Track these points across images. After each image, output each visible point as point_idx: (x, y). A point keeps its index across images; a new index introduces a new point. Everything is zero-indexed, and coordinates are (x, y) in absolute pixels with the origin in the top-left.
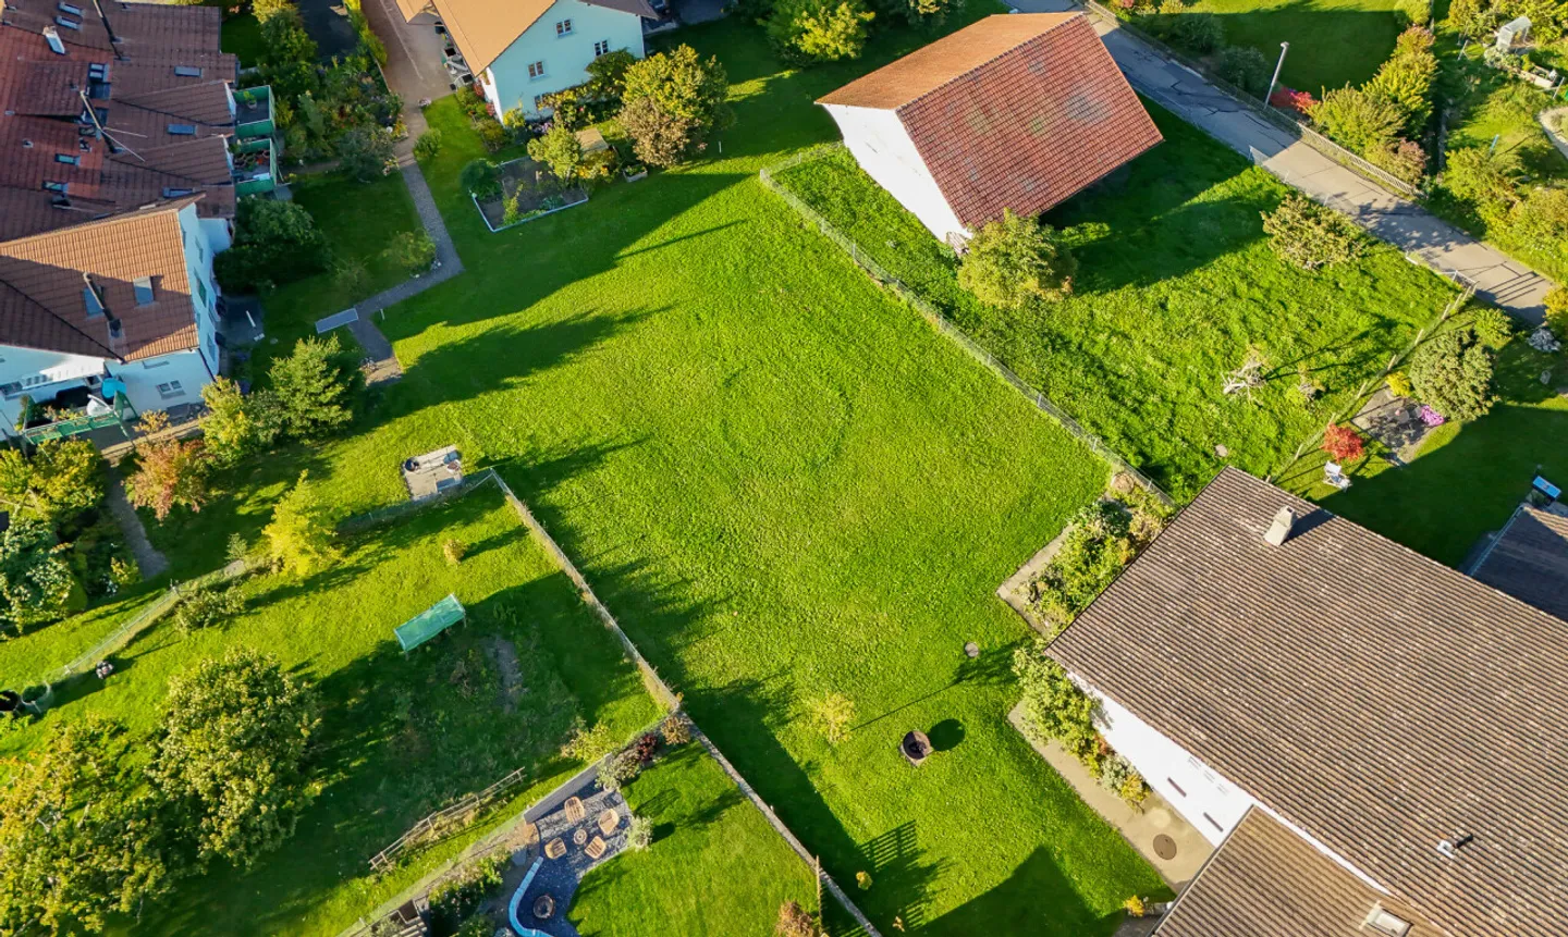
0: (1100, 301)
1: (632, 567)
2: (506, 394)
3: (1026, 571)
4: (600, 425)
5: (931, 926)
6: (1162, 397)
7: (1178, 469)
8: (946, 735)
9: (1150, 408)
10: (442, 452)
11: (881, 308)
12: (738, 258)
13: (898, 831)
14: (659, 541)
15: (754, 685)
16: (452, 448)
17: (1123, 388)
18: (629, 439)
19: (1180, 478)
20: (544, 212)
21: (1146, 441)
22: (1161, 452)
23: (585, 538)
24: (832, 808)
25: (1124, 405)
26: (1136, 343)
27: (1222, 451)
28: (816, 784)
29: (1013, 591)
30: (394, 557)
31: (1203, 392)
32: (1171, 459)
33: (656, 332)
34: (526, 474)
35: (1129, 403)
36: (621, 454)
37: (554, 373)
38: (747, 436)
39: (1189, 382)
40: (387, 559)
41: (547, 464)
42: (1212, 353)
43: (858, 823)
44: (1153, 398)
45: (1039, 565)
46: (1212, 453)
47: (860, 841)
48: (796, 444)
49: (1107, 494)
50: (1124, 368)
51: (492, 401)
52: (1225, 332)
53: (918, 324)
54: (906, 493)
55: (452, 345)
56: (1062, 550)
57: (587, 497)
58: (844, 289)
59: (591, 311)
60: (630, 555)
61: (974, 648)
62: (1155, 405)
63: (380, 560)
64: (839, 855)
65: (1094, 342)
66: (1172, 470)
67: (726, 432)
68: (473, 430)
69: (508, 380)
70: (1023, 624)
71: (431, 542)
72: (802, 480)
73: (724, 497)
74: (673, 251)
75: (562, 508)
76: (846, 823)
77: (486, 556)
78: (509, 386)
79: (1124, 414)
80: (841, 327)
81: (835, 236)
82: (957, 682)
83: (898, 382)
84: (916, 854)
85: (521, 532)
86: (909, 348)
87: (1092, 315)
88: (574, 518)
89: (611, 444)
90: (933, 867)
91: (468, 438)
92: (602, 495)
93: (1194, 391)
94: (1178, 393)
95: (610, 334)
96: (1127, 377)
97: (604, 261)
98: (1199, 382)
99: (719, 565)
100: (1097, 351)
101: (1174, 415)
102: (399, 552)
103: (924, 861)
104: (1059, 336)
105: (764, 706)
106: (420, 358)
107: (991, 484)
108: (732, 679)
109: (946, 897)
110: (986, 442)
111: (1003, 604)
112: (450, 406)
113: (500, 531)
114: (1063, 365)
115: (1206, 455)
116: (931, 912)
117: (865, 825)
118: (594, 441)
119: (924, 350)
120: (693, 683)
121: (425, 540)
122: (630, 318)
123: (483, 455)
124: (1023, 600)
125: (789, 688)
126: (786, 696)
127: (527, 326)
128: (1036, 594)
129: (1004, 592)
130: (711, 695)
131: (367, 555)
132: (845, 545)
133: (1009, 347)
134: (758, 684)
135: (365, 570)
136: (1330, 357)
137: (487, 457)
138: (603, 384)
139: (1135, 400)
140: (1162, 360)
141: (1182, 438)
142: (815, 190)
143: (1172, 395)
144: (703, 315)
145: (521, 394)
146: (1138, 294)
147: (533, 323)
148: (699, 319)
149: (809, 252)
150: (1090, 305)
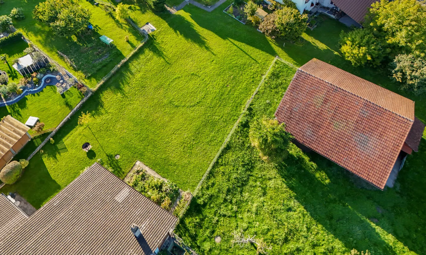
0: (279, 182)
1: (130, 72)
3: (147, 169)
4: (169, 52)
5: (42, 160)
6: (237, 211)
7: (202, 220)
8: (91, 154)
9: (230, 207)
10: (154, 28)
11: (238, 106)
12: (240, 63)
13: (66, 148)
14: (138, 75)
15: (102, 106)
16: (155, 29)
17: (235, 194)
18: (167, 59)
19: (198, 220)
20: (234, 17)
21: (212, 205)
22: (208, 212)
23: (137, 60)
24: (72, 131)
25: (227, 195)
26: (262, 198)
27: (218, 240)
29: (139, 165)
31: (246, 230)
32: (206, 216)
33: (204, 54)
34: (152, 44)
35: (228, 197)
36: (162, 59)
37: (183, 38)
39: (249, 223)
40: (125, 30)
41: (156, 47)
42: (270, 233)
43: (68, 138)
44: (235, 208)
45: (150, 172)
46: (215, 235)
47: (64, 140)
48: (177, 96)
49: (183, 192)
50: (246, 195)
51: (170, 31)
52: (286, 240)
53: (236, 118)
54: (167, 129)
55: (184, 18)
56: (155, 177)
57: (148, 57)
58: (241, 93)
59: (205, 39)
60: (134, 70)
61: (118, 157)
62: (232, 209)
64: (60, 135)
65: (256, 181)
66: (201, 217)
67: (176, 78)
68: (161, 30)
69: (178, 32)
70: (128, 171)
71: (131, 35)
72: (165, 101)
73: (155, 85)
74: (235, 48)
75: (144, 54)
76: (68, 135)
77: (129, 45)
78: (176, 32)
79: (222, 196)
80: (225, 96)
81: (262, 83)
82: (107, 155)
83: (208, 117)
84: (59, 153)
85: (135, 48)
86: (224, 117)
87: (270, 179)
88: (142, 57)
89: (165, 57)
90: (56, 158)
91: (158, 31)
92: (150, 60)
93: (245, 225)
94: (242, 218)
95: (199, 45)
96: (242, 196)
97: (224, 35)
98: (252, 227)
99: (134, 89)
100: (251, 183)
101: (229, 217)
103: (58, 156)
104: (253, 167)
105: (97, 110)
106: (179, 15)
107: (177, 152)
109: (48, 162)
110: (193, 148)
111: (134, 163)
112: (167, 24)
113: (135, 45)
114: (237, 169)
115: (213, 232)
116: (45, 160)
117: (67, 140)
118: (164, 53)
119: (225, 122)
120: (102, 93)
121: (131, 34)
124: (136, 169)
125: (102, 114)
126: (100, 114)
127: (195, 29)
128: (138, 172)
129: (138, 163)
130: (99, 98)
131: (126, 27)
132: (146, 116)
133: (237, 148)
135: (122, 28)
137: (154, 35)
138: (183, 49)
140: (257, 210)
141: (218, 221)
142: (281, 74)
143: (240, 216)
144: (214, 62)
145: (175, 34)
146: (291, 197)
147: (196, 29)
148: (213, 61)
149: (252, 80)
150: (275, 178)
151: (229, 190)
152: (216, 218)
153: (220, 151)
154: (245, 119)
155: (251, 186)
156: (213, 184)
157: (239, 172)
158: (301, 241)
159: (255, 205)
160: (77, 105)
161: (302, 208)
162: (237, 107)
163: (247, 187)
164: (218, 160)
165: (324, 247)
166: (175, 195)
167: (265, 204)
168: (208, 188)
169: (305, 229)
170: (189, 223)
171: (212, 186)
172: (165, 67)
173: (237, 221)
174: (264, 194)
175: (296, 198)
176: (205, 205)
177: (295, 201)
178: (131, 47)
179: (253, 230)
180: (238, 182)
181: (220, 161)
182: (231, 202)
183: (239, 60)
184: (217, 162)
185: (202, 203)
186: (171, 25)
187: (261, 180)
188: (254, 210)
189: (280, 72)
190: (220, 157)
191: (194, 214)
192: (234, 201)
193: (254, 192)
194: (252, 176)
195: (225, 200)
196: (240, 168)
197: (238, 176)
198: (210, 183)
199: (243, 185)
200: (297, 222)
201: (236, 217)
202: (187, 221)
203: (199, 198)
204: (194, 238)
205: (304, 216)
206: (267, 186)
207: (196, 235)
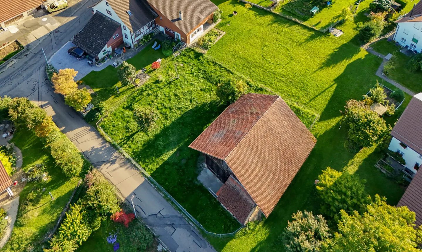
0: (208, 100)
3: (221, 36)
6: (194, 75)
7: (192, 59)
9: (196, 71)
13: (235, 6)
17: (203, 75)
18: (304, 43)
19: (192, 57)
21: (198, 63)
22: (195, 61)
26: (199, 88)
27: (182, 65)
29: (223, 33)
31: (184, 77)
35: (201, 71)
39: (187, 79)
42: (180, 88)
44: (196, 74)
46: (184, 63)
49: (207, 51)
50: (202, 80)
52: (176, 95)
56: (216, 39)
61: (229, 25)
62: (195, 72)
65: (210, 87)
70: (221, 30)
79: (203, 68)
82: (231, 21)
86: (254, 73)
87: (210, 95)
89: (307, 42)
93: (186, 77)
94: (190, 76)
96: (201, 78)
100: (209, 84)
101: (192, 71)
111: (225, 31)
114: (217, 77)
115: (185, 63)
119: (251, 73)
124: (221, 32)
129: (225, 33)
140: (193, 84)
141: (190, 65)
144: (307, 71)
145: (334, 48)
146: (198, 104)
150: (211, 98)
151: (205, 71)
152: (191, 64)
153: (229, 69)
155: (207, 84)
156: (209, 64)
157: (216, 78)
159: (196, 84)
161: (191, 108)
163: (206, 82)
164: (224, 68)
167: (196, 89)
168: (207, 62)
170: (191, 53)
171: (208, 64)
174: (201, 90)
175: (197, 107)
176: (199, 60)
177: (196, 106)
180: (209, 77)
181: (223, 68)
182: (199, 72)
184: (222, 67)
185: (200, 59)
187: (210, 89)
188: (194, 83)
190: (226, 69)
191: (195, 56)
192: (199, 74)
193: (203, 84)
194: (213, 85)
195: (200, 69)
196: (218, 79)
197: (213, 77)
198: (210, 63)
199: (208, 79)
200: (184, 103)
201: (191, 74)
203: (203, 57)
204: (184, 55)
205: (187, 108)
206: (206, 92)
207: (185, 56)
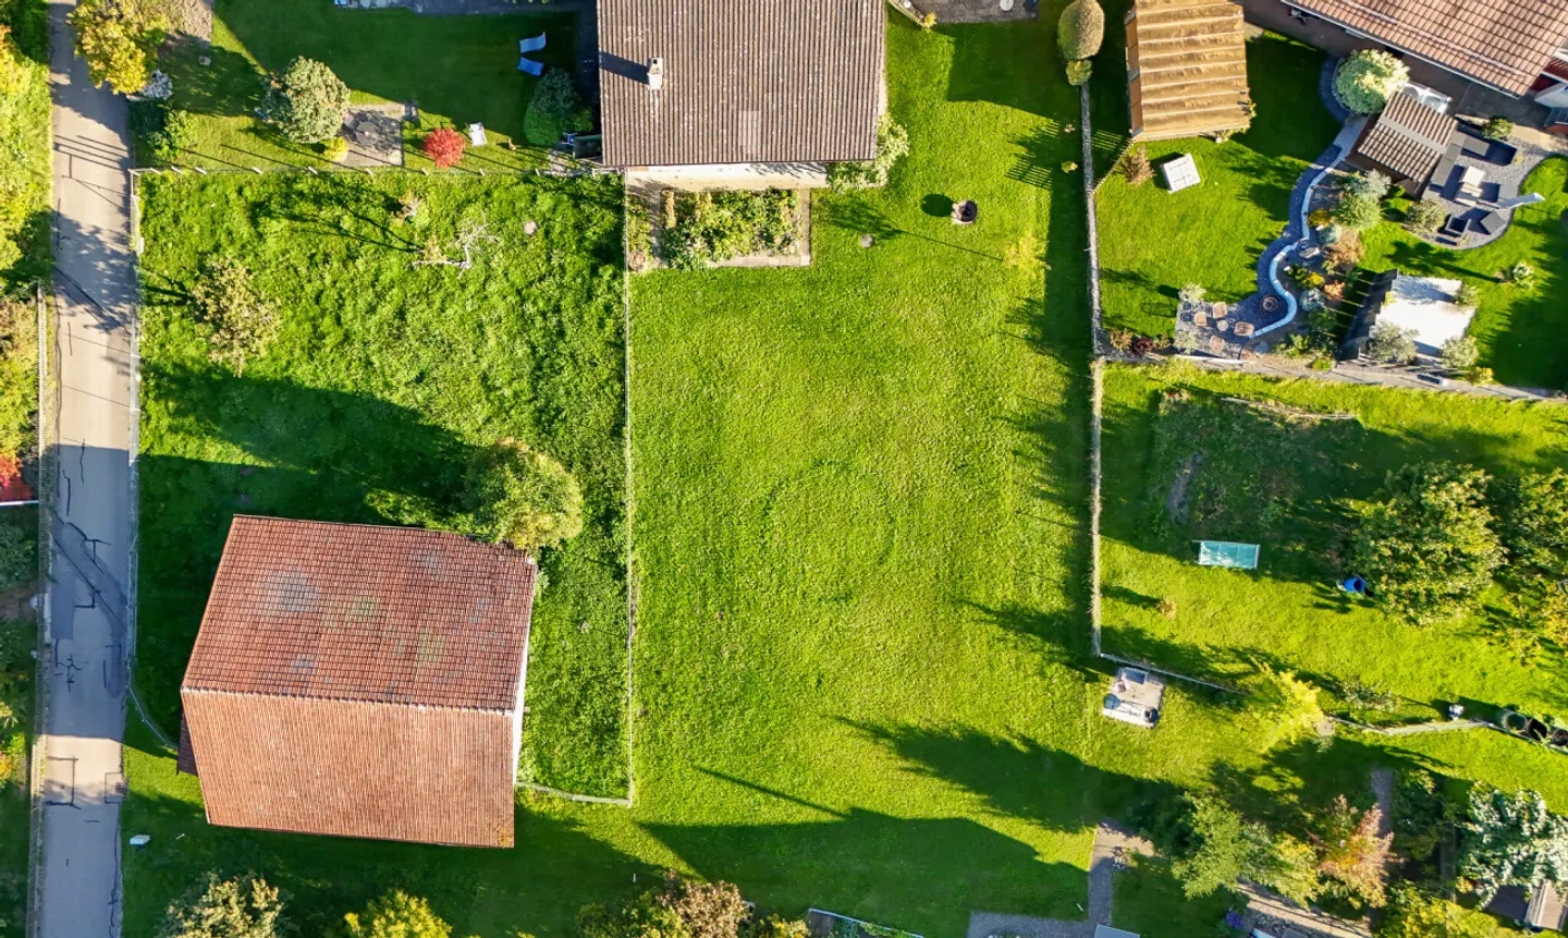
0: (465, 426)
1: (1044, 495)
2: (1030, 734)
3: (775, 261)
4: (979, 640)
5: (1048, 116)
6: (522, 305)
7: (580, 241)
8: (938, 206)
9: (541, 304)
10: (1117, 714)
12: (732, 723)
13: (1020, 178)
14: (1009, 499)
15: (1031, 341)
16: (1106, 712)
17: (544, 336)
18: (965, 608)
19: (589, 234)
20: (862, 923)
21: (579, 280)
22: (576, 262)
23: (1061, 547)
24: (1046, 225)
25: (560, 321)
26: (484, 365)
27: (530, 227)
28: (1044, 245)
29: (799, 257)
30: (1207, 645)
31: (486, 281)
32: (578, 252)
33: (864, 700)
34: (1066, 641)
35: (554, 320)
37: (979, 725)
38: (873, 534)
39: (486, 297)
40: (1214, 648)
41: (1046, 637)
42: (438, 304)
43: (1038, 202)
44: (530, 309)
45: (763, 258)
46: (541, 232)
47: (1046, 195)
48: (842, 495)
49: (656, 266)
50: (521, 351)
51: (1046, 735)
52: (401, 314)
53: (643, 526)
54: (798, 388)
55: (1042, 824)
56: (740, 255)
57: (1034, 581)
58: (670, 612)
59: (906, 770)
60: (1039, 507)
61: (865, 243)
62: (534, 302)
63: (1218, 650)
64: (1065, 196)
65: (516, 395)
66: (586, 244)
67: (887, 552)
68: (1080, 716)
69: (1022, 747)
70: (814, 229)
71: (1173, 636)
72: (863, 461)
73: (934, 495)
74: (782, 782)
75: (1059, 587)
76: (1046, 211)
77: (1142, 591)
78: (1025, 740)
79: (568, 313)
81: (630, 679)
82: (899, 232)
83: (715, 484)
84: (1023, 158)
85: (1106, 591)
86: (674, 508)
87: (488, 420)
88: (1057, 571)
89: (983, 615)
90: (1019, 143)
91: (1089, 710)
92: (1022, 574)
93: (492, 287)
94: (505, 297)
95: (908, 729)
96: (528, 342)
98: (477, 292)
99: (982, 445)
100: (524, 384)
101: (531, 283)
102: (1202, 646)
103: (1022, 151)
104: (538, 422)
105: (1035, 322)
106: (1076, 832)
107: (731, 342)
108: (1040, 357)
109: (1027, 123)
110: (700, 377)
111: (814, 253)
112: (1084, 757)
113: (1117, 604)
114: (568, 393)
115: (547, 233)
116: (1044, 123)
117: (1035, 200)
118: (996, 630)
119: (664, 496)
120: (1067, 375)
121: (1176, 641)
122: (878, 733)
123: (1087, 685)
124: (799, 244)
125: (1009, 320)
126: (1014, 317)
128: (787, 241)
129: (805, 260)
130: (1063, 357)
131: (1225, 662)
132: (880, 386)
133: (595, 442)
134: (1026, 338)
135: (1233, 650)
136: (347, 223)
137: (1086, 681)
138: (947, 678)
139: (545, 318)
140: (483, 333)
141: (549, 259)
142: (594, 748)
143: (512, 299)
144: (813, 682)
145: (1018, 723)
146: (427, 407)
147: (967, 795)
148: (819, 682)
149: (664, 675)
150: (478, 431)
151: (561, 334)
152: (555, 262)
153: (629, 410)
154: (617, 538)
155: (520, 376)
156: (601, 325)
157: (562, 391)
158: (373, 331)
159: (492, 342)
160: (1101, 293)
161: (395, 399)
162: (658, 561)
163: (528, 369)
164: (624, 387)
165: (328, 349)
166: (668, 246)
167: (473, 358)
168: (608, 308)
169: (374, 359)
170: (603, 217)
171: (602, 319)
172: (952, 573)
173: (512, 285)
174: (484, 378)
175: (414, 414)
176: (594, 272)
177: (415, 406)
178: (1125, 585)
179: (472, 288)
180: (551, 366)
181: (617, 387)
182: (544, 314)
183: (742, 732)
184: (621, 379)
185: (601, 270)
186: (1067, 764)
187: (507, 405)
188: (489, 331)
189: (597, 753)
190: (623, 397)
191: (604, 241)
192: (539, 321)
193: (508, 368)
194: (530, 401)
195: (557, 310)
196: (563, 400)
197: (558, 378)
198: (610, 322)
199: (539, 367)
200: (395, 362)
201: (519, 292)
202: (610, 217)
203: (614, 276)
204: (577, 199)
205: (387, 385)
206: (487, 399)
207: (576, 206)
